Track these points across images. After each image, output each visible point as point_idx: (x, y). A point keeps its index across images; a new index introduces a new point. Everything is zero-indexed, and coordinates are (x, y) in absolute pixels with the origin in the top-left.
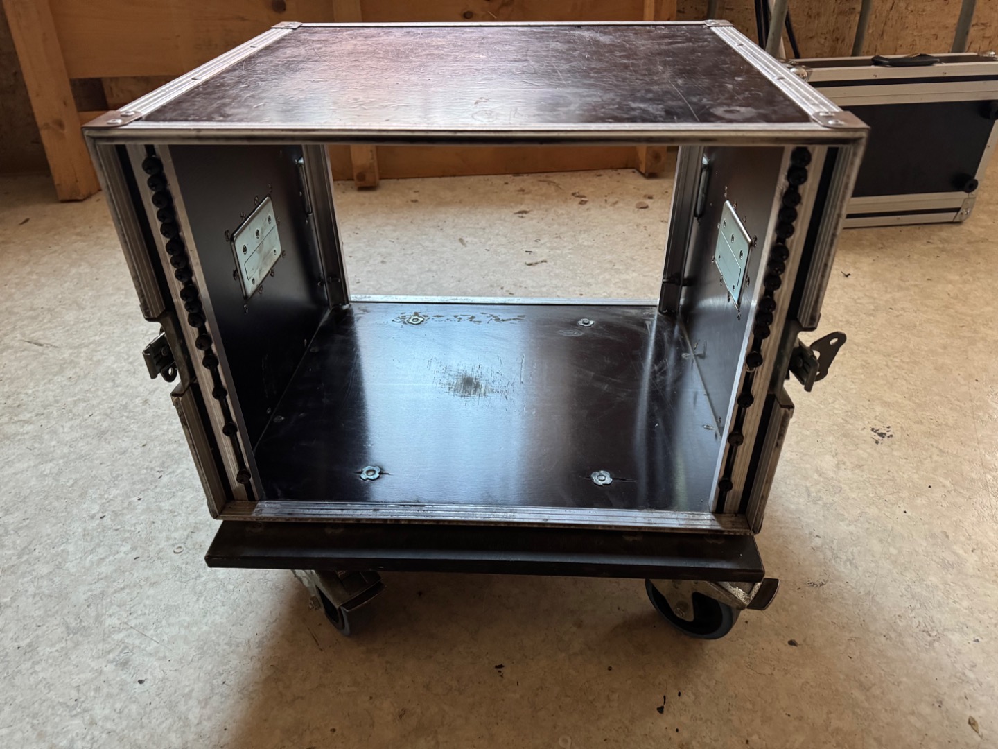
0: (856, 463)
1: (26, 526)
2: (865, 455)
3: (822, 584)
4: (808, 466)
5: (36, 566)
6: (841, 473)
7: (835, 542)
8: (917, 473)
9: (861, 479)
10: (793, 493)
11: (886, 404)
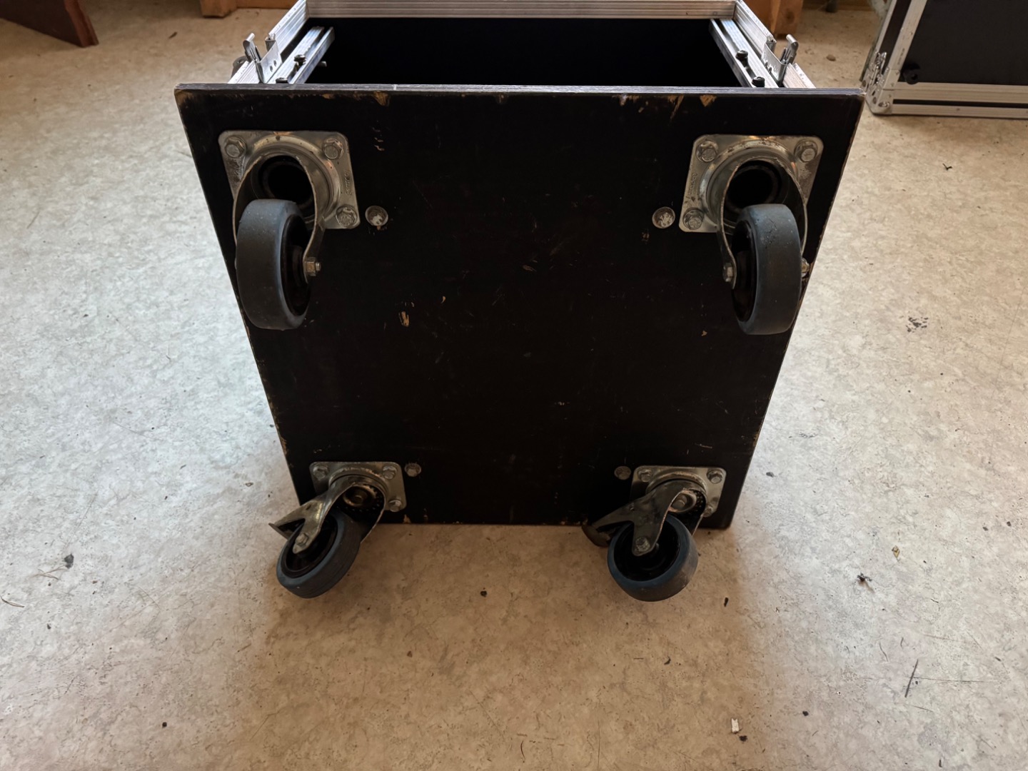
0: (882, 345)
1: (187, 305)
2: (893, 340)
3: (812, 436)
4: (837, 342)
5: (195, 336)
6: (865, 352)
7: (836, 406)
8: (935, 361)
9: (881, 359)
10: (814, 363)
11: (934, 298)
